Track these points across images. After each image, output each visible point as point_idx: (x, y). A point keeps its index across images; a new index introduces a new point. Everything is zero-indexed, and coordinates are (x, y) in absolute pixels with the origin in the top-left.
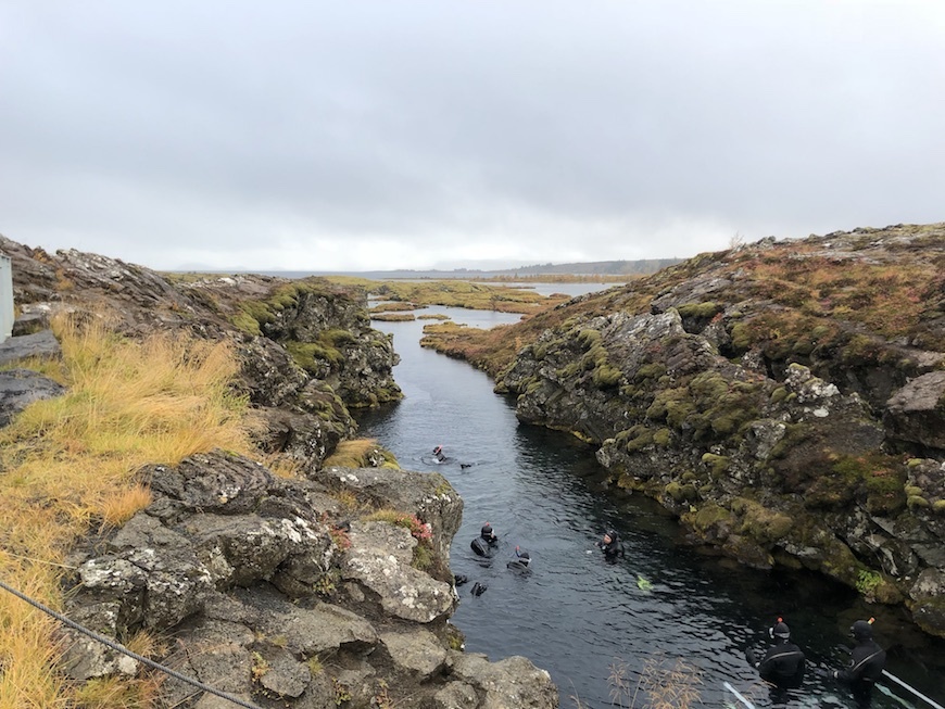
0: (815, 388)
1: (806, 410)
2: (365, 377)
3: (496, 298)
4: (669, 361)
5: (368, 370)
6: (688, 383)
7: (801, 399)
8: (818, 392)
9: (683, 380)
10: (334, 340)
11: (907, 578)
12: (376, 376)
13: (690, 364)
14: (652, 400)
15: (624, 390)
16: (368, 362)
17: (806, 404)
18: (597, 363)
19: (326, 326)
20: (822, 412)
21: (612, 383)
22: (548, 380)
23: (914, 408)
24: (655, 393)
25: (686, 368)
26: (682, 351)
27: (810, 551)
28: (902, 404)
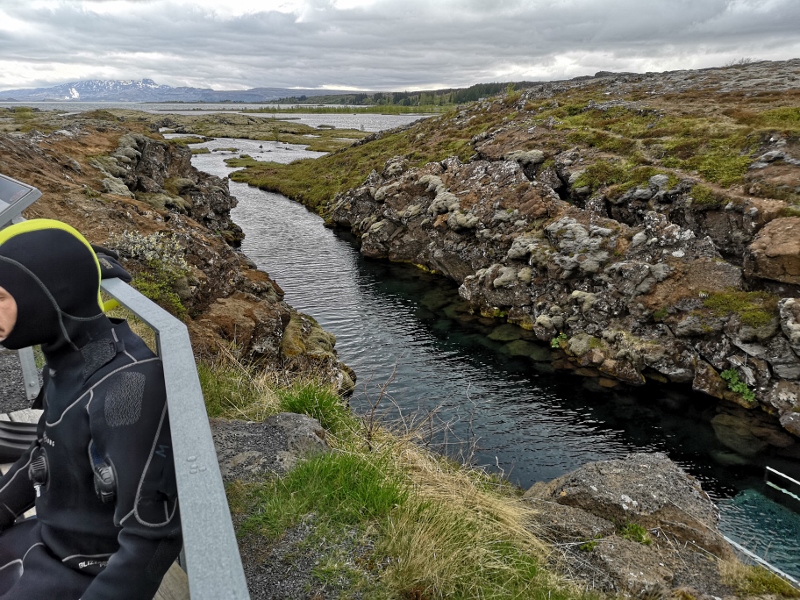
0: (675, 233)
1: (665, 251)
2: (209, 220)
3: (275, 131)
4: (522, 206)
5: (212, 214)
6: (541, 227)
7: (662, 243)
8: (678, 237)
9: (537, 224)
10: (178, 188)
11: (762, 389)
12: (219, 219)
13: (542, 209)
14: (510, 242)
15: (482, 234)
16: (211, 207)
17: (665, 246)
18: (450, 208)
19: (167, 174)
20: (679, 253)
21: (469, 226)
22: (391, 221)
23: (777, 253)
24: (513, 235)
25: (538, 212)
26: (532, 198)
27: (680, 371)
28: (765, 248)
